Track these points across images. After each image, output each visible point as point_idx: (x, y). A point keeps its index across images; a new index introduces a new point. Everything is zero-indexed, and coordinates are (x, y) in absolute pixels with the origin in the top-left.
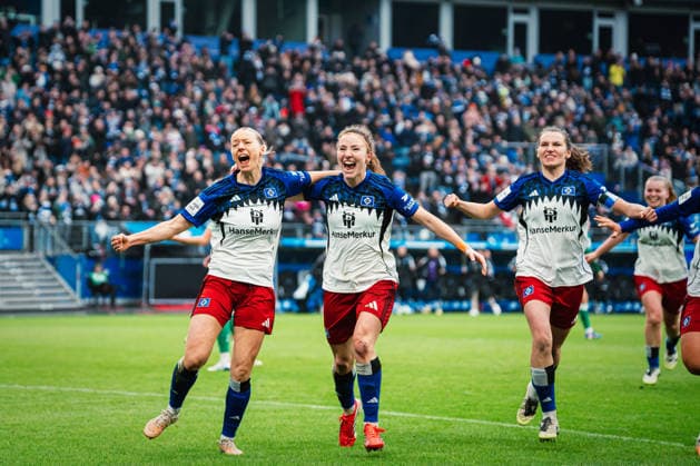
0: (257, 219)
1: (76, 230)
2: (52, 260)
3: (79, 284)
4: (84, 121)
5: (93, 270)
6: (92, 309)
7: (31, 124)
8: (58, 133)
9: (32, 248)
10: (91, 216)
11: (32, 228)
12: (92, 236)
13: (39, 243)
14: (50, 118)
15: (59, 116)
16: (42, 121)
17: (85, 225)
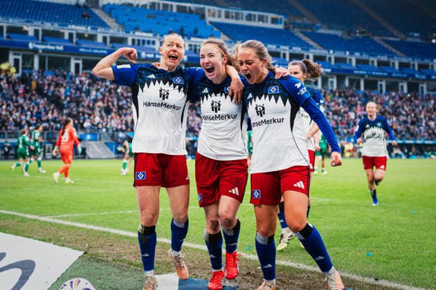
0: (164, 96)
1: (113, 135)
2: (106, 144)
3: (114, 151)
4: (115, 103)
5: (118, 146)
6: (118, 158)
7: (100, 104)
8: (108, 106)
9: (100, 140)
10: (117, 130)
11: (100, 135)
12: (118, 137)
13: (102, 139)
14: (106, 101)
15: (108, 101)
16: (104, 103)
17: (116, 134)
